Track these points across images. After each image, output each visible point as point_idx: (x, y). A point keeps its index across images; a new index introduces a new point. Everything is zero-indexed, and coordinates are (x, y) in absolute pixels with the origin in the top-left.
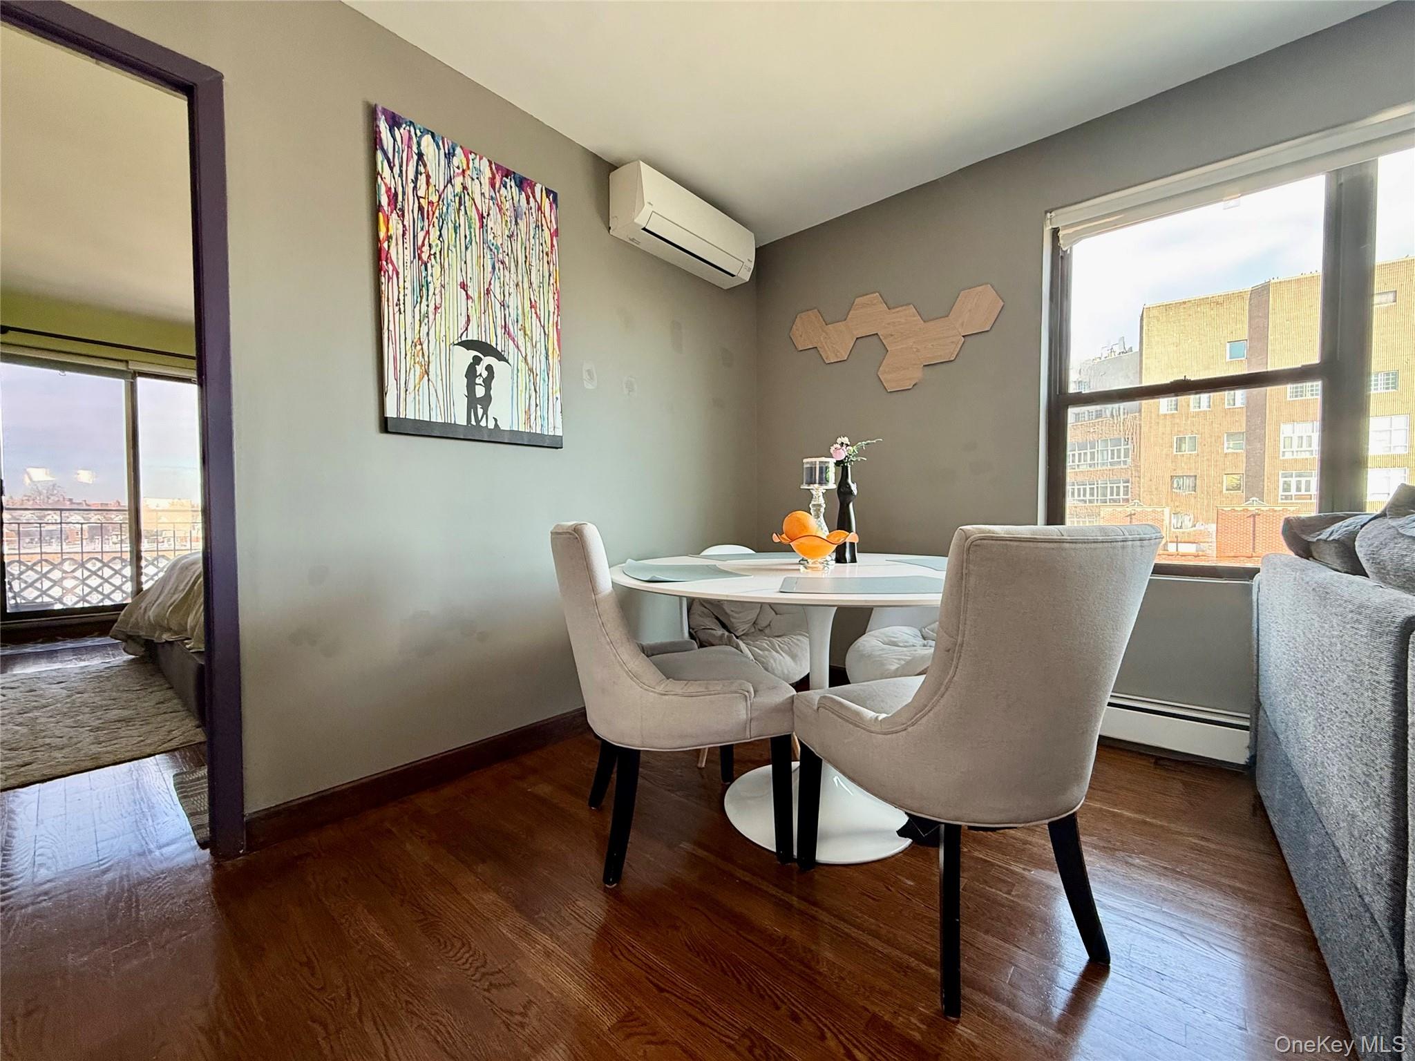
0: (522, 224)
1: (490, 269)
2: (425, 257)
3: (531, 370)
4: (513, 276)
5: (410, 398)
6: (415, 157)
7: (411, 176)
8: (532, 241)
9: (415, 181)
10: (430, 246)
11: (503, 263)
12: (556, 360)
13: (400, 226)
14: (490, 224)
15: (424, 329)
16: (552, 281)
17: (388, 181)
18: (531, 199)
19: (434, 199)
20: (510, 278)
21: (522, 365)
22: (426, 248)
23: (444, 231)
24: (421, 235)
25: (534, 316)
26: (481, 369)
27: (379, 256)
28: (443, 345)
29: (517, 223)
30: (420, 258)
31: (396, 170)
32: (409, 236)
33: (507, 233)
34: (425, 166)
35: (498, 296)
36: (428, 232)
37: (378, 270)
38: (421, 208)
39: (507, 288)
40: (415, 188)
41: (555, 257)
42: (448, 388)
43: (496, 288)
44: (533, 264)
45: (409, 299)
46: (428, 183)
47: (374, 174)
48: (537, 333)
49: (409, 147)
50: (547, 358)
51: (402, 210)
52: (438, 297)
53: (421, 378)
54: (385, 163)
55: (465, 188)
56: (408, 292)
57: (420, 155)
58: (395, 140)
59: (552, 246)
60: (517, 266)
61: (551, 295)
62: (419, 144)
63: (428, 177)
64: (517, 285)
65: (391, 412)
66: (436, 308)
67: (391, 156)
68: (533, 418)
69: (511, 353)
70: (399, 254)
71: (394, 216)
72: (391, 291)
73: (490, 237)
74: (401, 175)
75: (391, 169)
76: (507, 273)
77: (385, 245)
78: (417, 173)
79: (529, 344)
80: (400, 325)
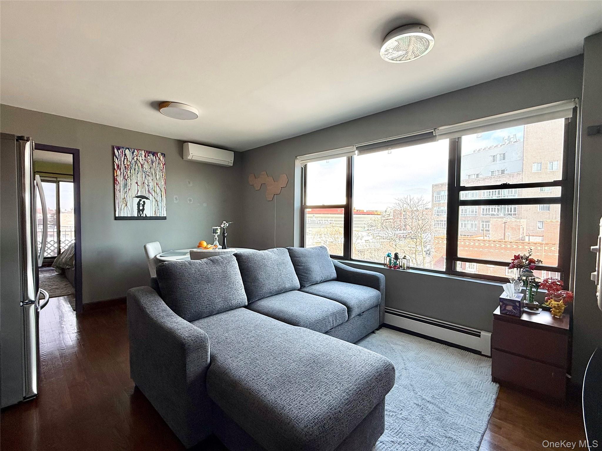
0: (154, 164)
1: (144, 177)
2: (126, 178)
3: (157, 201)
4: (151, 178)
5: (122, 211)
6: (124, 155)
7: (123, 160)
8: (157, 168)
9: (124, 161)
10: (128, 175)
11: (148, 175)
12: (164, 197)
13: (120, 172)
14: (144, 166)
15: (126, 195)
16: (163, 177)
17: (117, 163)
18: (157, 157)
19: (129, 164)
20: (150, 179)
21: (154, 200)
22: (127, 176)
23: (131, 171)
24: (125, 173)
25: (157, 187)
26: (142, 202)
27: (115, 180)
28: (131, 198)
29: (152, 164)
30: (125, 178)
31: (119, 160)
32: (122, 174)
33: (149, 167)
34: (126, 157)
35: (147, 184)
36: (127, 172)
37: (114, 183)
38: (125, 167)
39: (149, 181)
40: (124, 163)
41: (164, 170)
42: (132, 208)
43: (146, 182)
44: (157, 173)
45: (122, 189)
46: (127, 161)
47: (114, 162)
48: (158, 191)
49: (122, 153)
50: (161, 197)
51: (120, 168)
52: (130, 187)
53: (125, 207)
54: (116, 159)
55: (137, 159)
56: (122, 187)
57: (125, 154)
58: (119, 153)
59: (163, 167)
60: (152, 175)
61: (163, 180)
62: (125, 152)
63: (127, 159)
64: (152, 180)
65: (117, 215)
66: (129, 189)
67: (117, 157)
68: (157, 213)
69: (151, 197)
70: (120, 179)
71: (118, 170)
72: (117, 187)
73: (144, 169)
74: (120, 161)
75: (118, 160)
76: (149, 177)
77: (116, 177)
78: (124, 159)
79: (156, 194)
80: (120, 195)
